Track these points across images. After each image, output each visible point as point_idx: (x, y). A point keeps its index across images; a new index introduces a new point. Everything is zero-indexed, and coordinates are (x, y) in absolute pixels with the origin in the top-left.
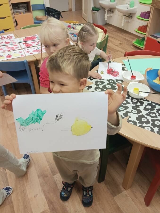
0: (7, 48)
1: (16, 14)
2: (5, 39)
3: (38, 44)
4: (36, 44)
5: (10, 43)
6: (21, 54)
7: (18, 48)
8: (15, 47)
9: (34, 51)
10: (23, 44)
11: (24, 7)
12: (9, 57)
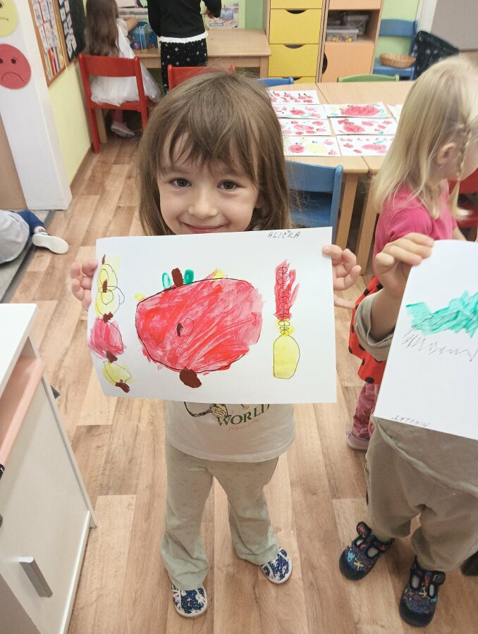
0: (295, 126)
1: (332, 41)
2: (292, 102)
3: (382, 130)
4: (376, 130)
5: (304, 115)
6: (329, 148)
7: (324, 130)
8: (316, 127)
9: (367, 147)
10: (340, 122)
11: (356, 24)
12: (297, 149)
